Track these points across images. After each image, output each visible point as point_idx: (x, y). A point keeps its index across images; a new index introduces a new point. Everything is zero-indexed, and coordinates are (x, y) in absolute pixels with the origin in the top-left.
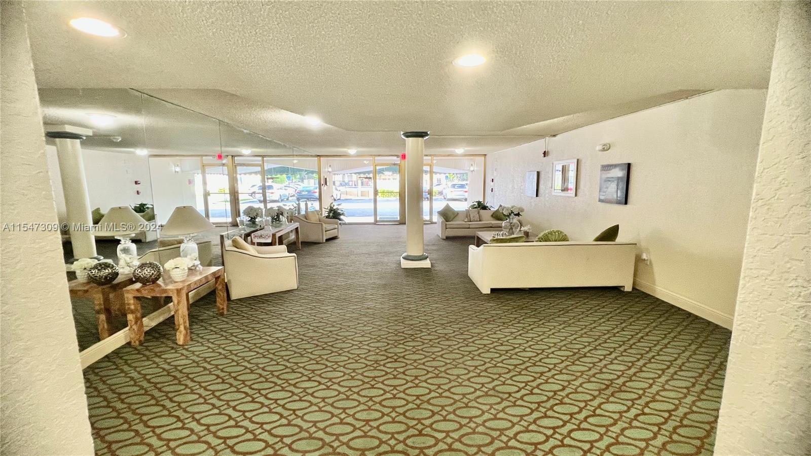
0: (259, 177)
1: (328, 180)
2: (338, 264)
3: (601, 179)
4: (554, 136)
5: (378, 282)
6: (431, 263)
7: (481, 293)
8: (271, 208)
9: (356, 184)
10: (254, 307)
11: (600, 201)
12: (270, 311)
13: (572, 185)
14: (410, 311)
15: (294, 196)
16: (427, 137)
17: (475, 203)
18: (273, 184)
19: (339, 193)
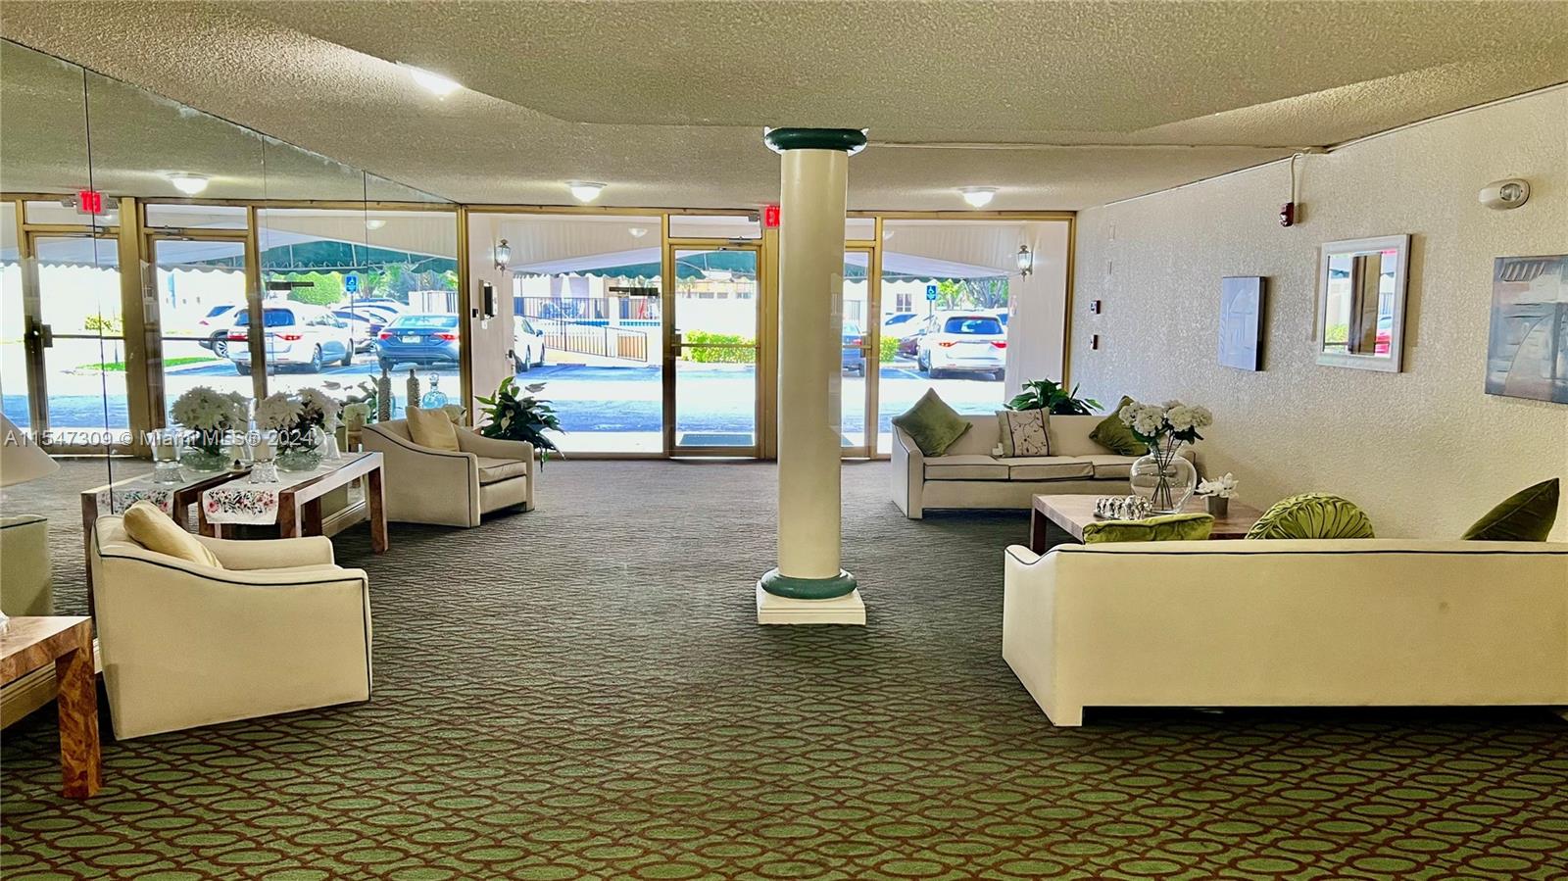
0: (239, 279)
1: (495, 295)
2: (524, 607)
3: (1495, 311)
4: (1326, 148)
5: (671, 676)
6: (867, 608)
7: (1050, 724)
8: (281, 397)
9: (601, 307)
10: (203, 770)
11: (1492, 389)
12: (262, 783)
13: (1387, 326)
14: (786, 790)
15: (366, 350)
16: (858, 149)
17: (1032, 389)
18: (292, 306)
19: (536, 343)
